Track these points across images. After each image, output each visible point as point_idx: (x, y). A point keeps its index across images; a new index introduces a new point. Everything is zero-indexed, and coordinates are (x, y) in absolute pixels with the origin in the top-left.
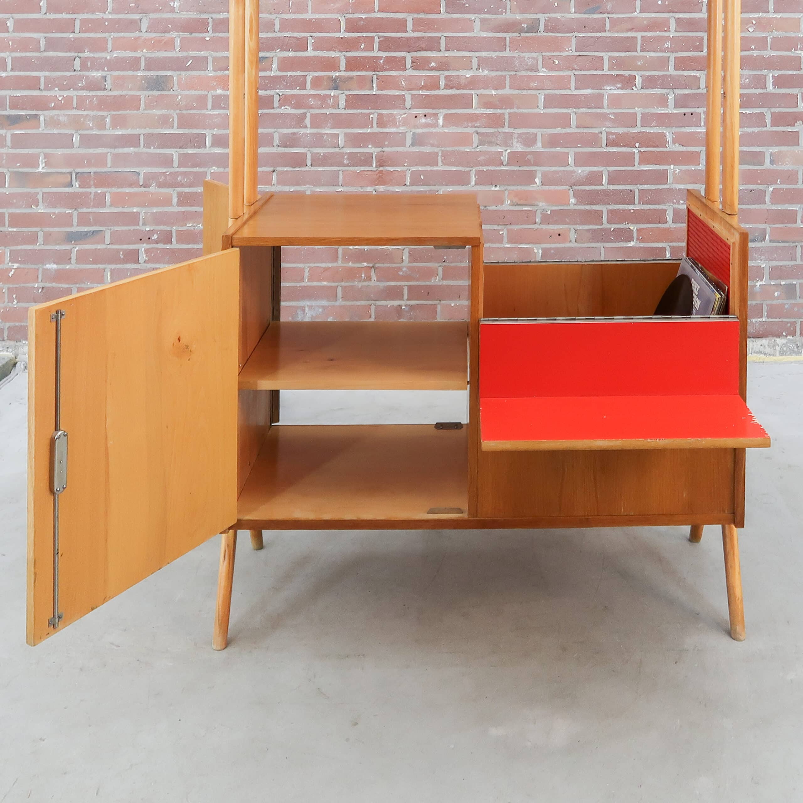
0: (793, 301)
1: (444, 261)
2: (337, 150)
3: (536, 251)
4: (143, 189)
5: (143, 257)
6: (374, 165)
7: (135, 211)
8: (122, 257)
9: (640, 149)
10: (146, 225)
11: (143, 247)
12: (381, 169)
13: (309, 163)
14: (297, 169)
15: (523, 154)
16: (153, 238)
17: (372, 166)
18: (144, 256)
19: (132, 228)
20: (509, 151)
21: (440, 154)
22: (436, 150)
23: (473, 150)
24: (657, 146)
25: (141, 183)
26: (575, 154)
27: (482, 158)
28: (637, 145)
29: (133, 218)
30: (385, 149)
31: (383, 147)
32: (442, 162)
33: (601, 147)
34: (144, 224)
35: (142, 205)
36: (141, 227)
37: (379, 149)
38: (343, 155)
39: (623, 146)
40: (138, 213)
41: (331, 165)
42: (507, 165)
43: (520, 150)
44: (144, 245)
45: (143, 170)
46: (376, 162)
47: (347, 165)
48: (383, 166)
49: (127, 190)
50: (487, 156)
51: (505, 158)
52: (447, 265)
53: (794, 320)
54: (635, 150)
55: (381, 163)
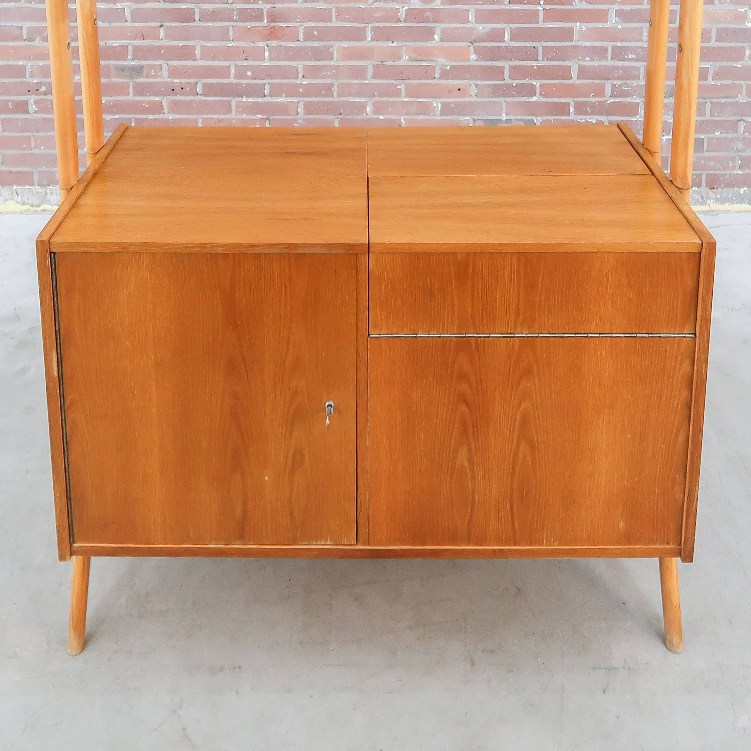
0: (700, 155)
1: (340, 114)
2: (226, 6)
3: (435, 105)
4: (27, 43)
5: (32, 108)
6: (265, 21)
7: (20, 63)
8: (11, 107)
9: (544, 6)
10: (33, 77)
11: (32, 99)
12: (273, 24)
13: (197, 19)
14: (185, 24)
15: (421, 11)
16: (40, 90)
17: (263, 21)
18: (34, 107)
19: (19, 80)
20: (406, 8)
21: (334, 10)
22: (330, 6)
23: (368, 7)
24: (564, 4)
25: (25, 37)
26: (477, 11)
27: (378, 15)
28: (542, 2)
29: (20, 71)
30: (277, 5)
31: (274, 3)
32: (336, 18)
33: (504, 4)
34: (31, 76)
35: (28, 58)
36: (28, 79)
37: (270, 5)
38: (232, 10)
39: (526, 4)
40: (24, 66)
41: (221, 21)
42: (405, 21)
43: (418, 7)
44: (33, 96)
45: (27, 25)
46: (268, 18)
47: (237, 21)
48: (274, 22)
49: (11, 44)
50: (383, 13)
51: (402, 15)
52: (343, 117)
53: (700, 172)
54: (539, 8)
55: (273, 18)
